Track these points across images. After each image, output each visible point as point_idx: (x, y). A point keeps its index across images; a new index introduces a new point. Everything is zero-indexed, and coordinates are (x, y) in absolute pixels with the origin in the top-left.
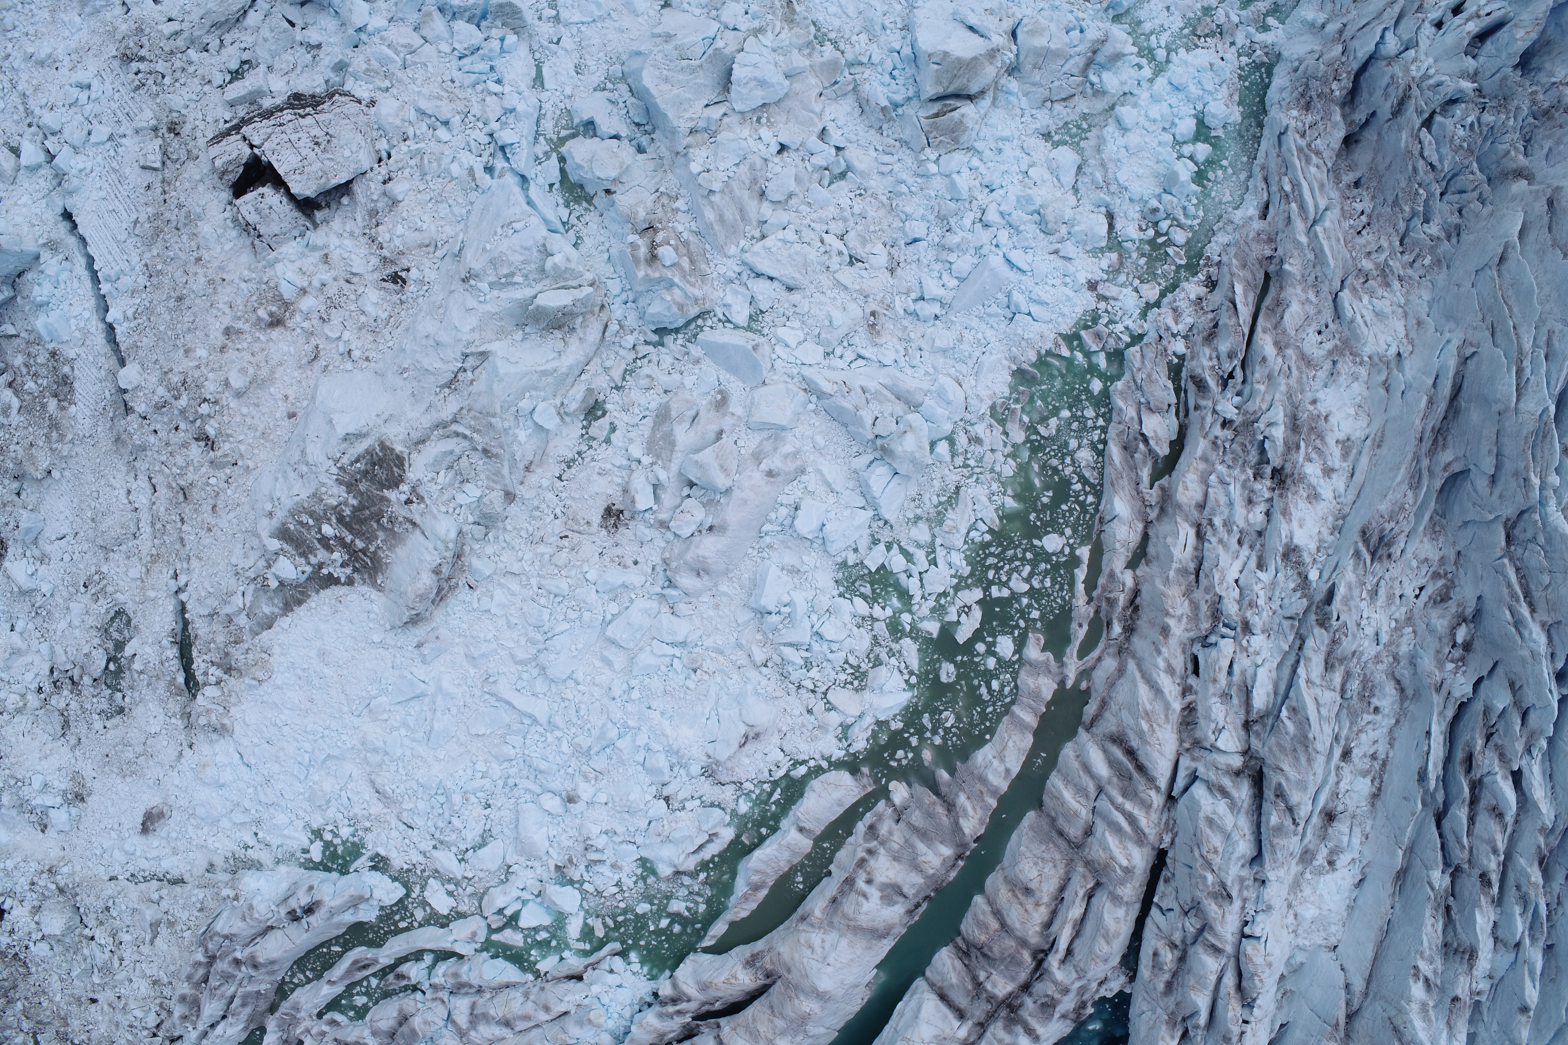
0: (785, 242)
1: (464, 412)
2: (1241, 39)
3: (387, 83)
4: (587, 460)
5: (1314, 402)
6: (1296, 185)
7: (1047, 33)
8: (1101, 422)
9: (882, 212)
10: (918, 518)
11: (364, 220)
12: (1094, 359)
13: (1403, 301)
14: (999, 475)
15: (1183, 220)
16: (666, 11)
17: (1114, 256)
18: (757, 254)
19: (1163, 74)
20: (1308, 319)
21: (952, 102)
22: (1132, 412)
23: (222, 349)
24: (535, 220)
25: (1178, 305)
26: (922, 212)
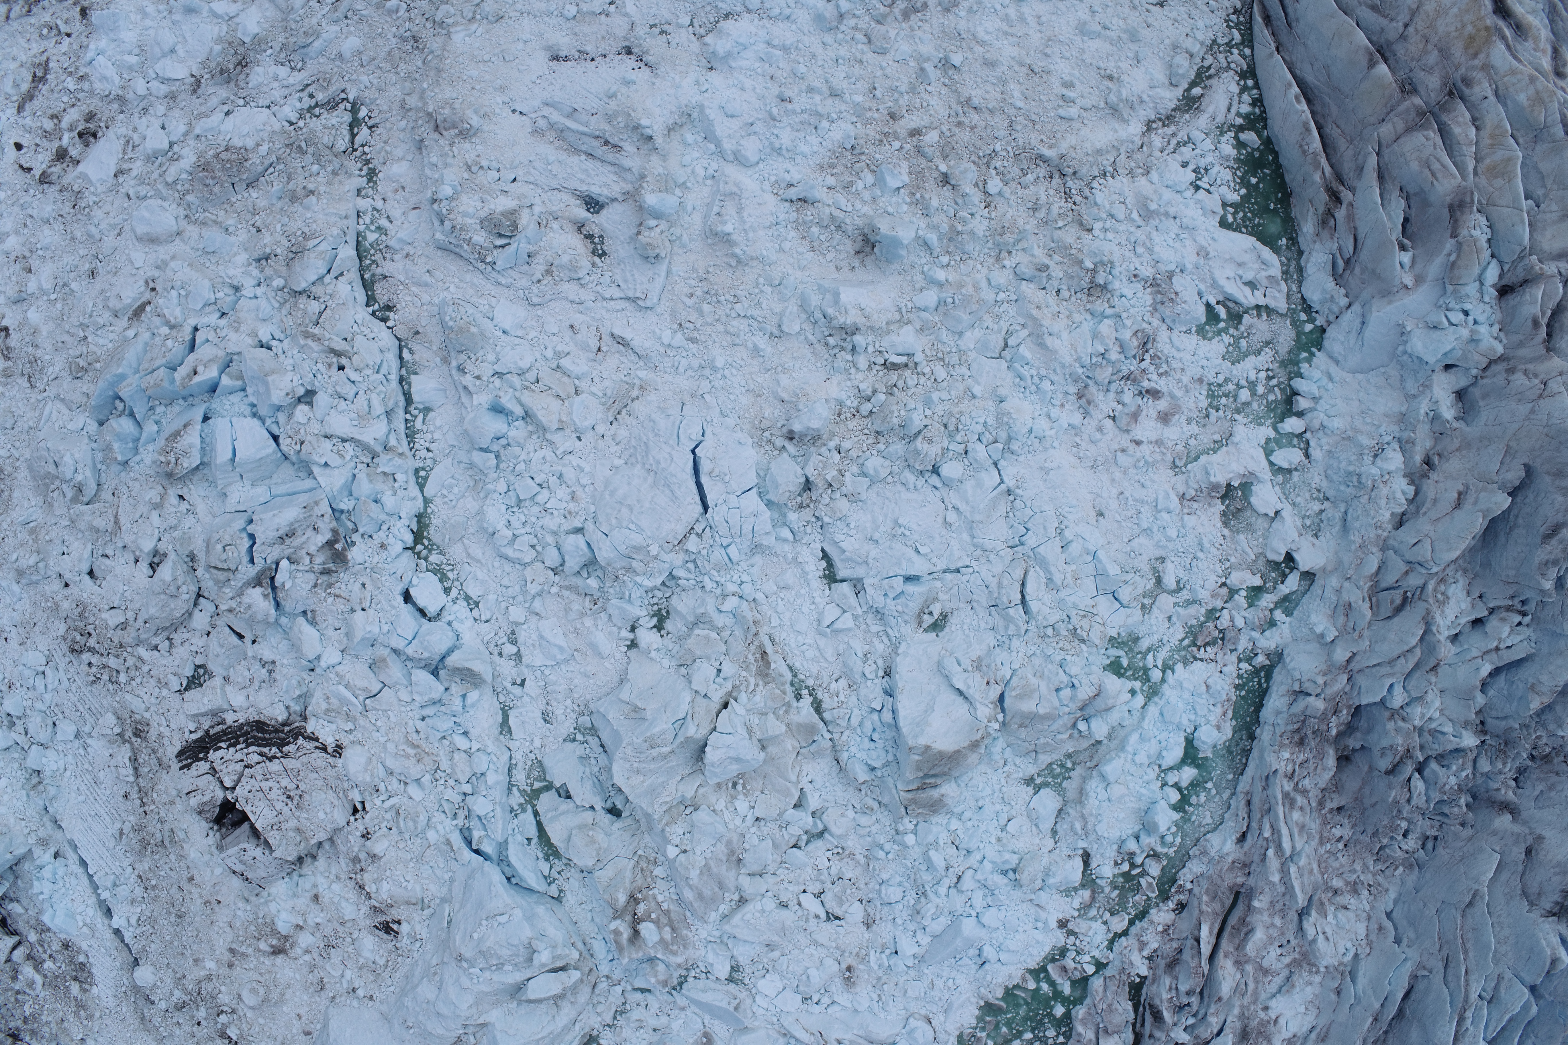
0: (763, 911)
2: (1243, 644)
3: (350, 726)
5: (1266, 1008)
6: (1275, 829)
7: (1036, 696)
9: (859, 871)
11: (348, 866)
12: (1059, 988)
13: (1368, 908)
15: (1159, 849)
16: (632, 653)
17: (1086, 894)
18: (737, 926)
19: (1156, 699)
20: (1271, 940)
21: (932, 781)
22: (1090, 1035)
23: (231, 966)
24: (518, 913)
25: (1144, 939)
26: (898, 879)
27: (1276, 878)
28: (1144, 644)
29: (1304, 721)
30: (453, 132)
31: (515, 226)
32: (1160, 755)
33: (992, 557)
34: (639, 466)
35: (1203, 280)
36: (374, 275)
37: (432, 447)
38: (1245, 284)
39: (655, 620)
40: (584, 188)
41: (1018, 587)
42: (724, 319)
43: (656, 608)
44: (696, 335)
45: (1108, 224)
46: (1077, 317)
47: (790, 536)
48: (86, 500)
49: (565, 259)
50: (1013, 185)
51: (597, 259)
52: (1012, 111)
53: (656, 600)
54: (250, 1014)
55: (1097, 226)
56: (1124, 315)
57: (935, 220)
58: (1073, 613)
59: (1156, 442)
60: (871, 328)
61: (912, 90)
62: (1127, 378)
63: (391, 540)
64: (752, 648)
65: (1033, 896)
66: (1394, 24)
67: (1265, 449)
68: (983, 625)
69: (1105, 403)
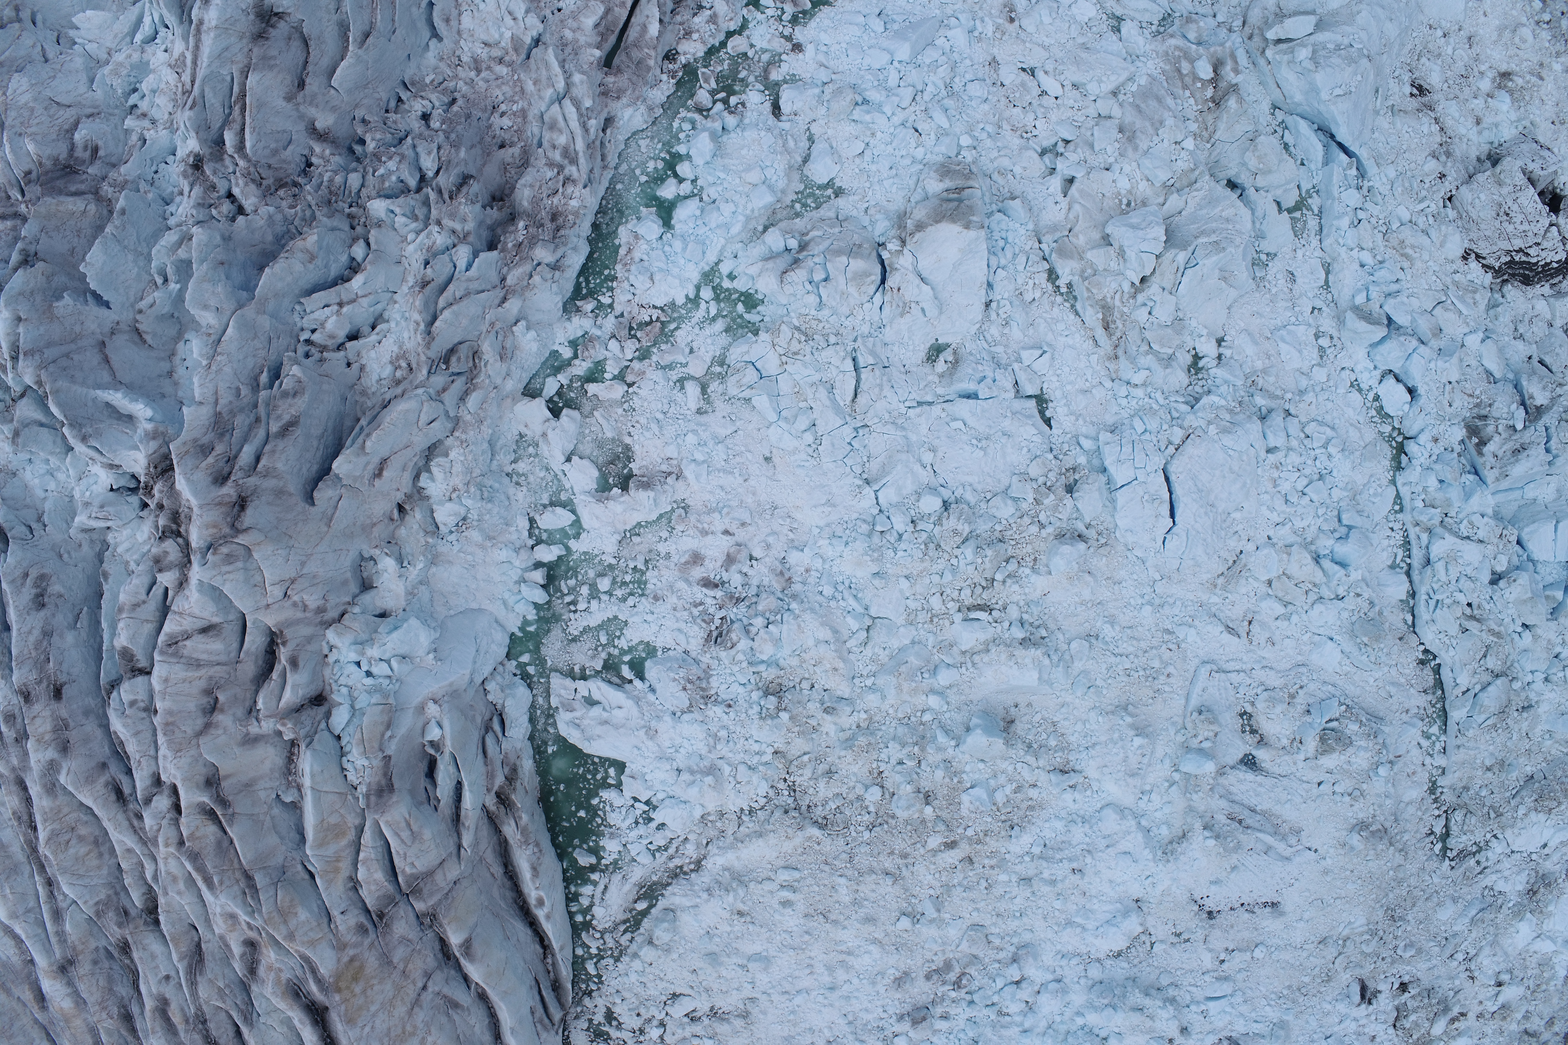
0: (1100, 81)
2: (609, 323)
3: (1457, 277)
6: (583, 126)
7: (849, 275)
9: (1007, 115)
11: (1454, 150)
13: (462, 43)
15: (697, 116)
16: (1220, 334)
17: (774, 76)
18: (1121, 70)
19: (707, 268)
20: (574, 16)
21: (952, 196)
24: (1324, 96)
25: (712, 27)
26: (973, 103)
27: (577, 78)
28: (720, 325)
29: (554, 238)
30: (1373, 828)
31: (1323, 740)
32: (704, 211)
33: (887, 416)
35: (651, 704)
36: (1434, 694)
37: (1389, 533)
38: (598, 703)
39: (1201, 364)
40: (1260, 778)
41: (864, 386)
42: (1140, 653)
43: (1201, 376)
44: (1166, 637)
45: (756, 760)
46: (795, 662)
47: (1082, 441)
49: (1279, 709)
50: (851, 797)
51: (1249, 709)
52: (849, 873)
53: (1201, 383)
55: (768, 758)
56: (745, 664)
57: (939, 757)
58: (808, 357)
59: (707, 533)
60: (1006, 645)
61: (949, 889)
62: (739, 600)
63: (1429, 445)
64: (1119, 334)
65: (833, 77)
66: (437, 989)
67: (581, 527)
68: (895, 348)
69: (760, 574)
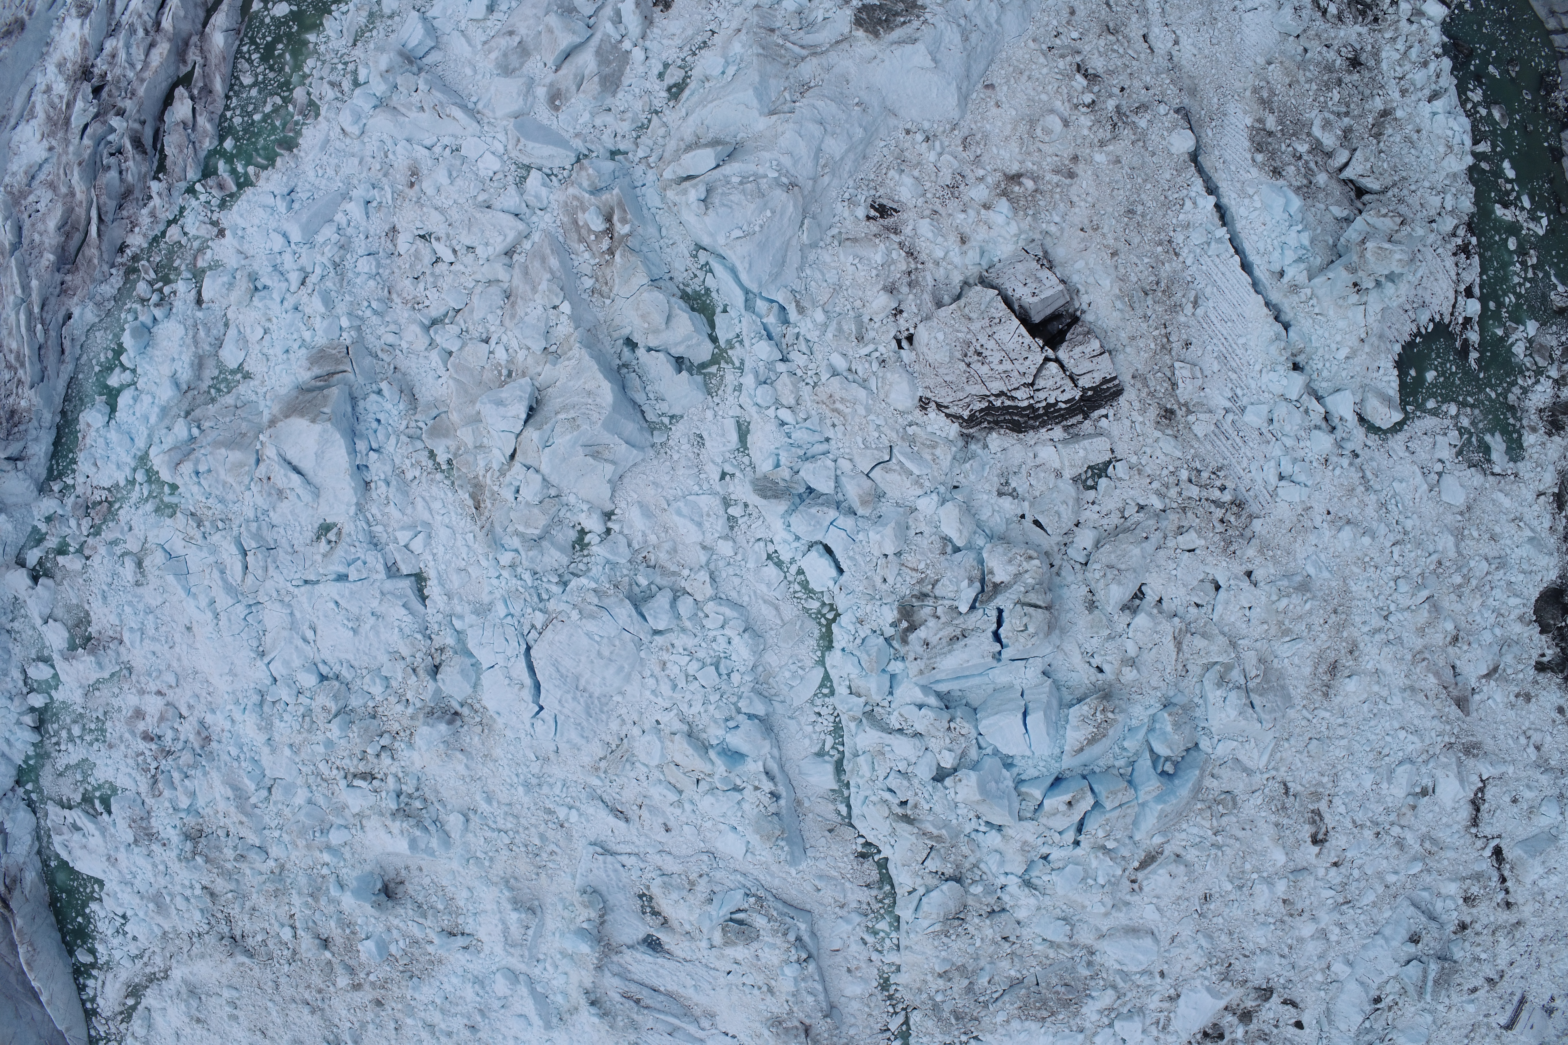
0: (487, 244)
1: (792, 63)
2: (70, 503)
3: (910, 431)
4: (686, 48)
6: (33, 332)
7: (228, 466)
8: (229, 114)
9: (399, 287)
10: (391, 17)
11: (924, 277)
12: (228, 167)
14: (318, 59)
15: (138, 307)
16: (609, 507)
17: (200, 263)
18: (514, 228)
19: (140, 454)
20: (44, 219)
21: (317, 384)
22: (202, 120)
23: (1075, 158)
24: (721, 239)
25: (153, 219)
26: (358, 281)
27: (34, 284)
28: (149, 507)
29: (10, 435)
30: (789, 1024)
31: (726, 931)
32: (135, 399)
33: (275, 594)
34: (596, 695)
35: (112, 836)
36: (880, 888)
37: (814, 718)
38: (80, 829)
39: (586, 541)
40: (660, 961)
41: (249, 568)
42: (520, 830)
43: (585, 552)
44: (546, 817)
45: (188, 893)
46: (210, 812)
47: (455, 621)
48: (1218, 667)
49: (675, 896)
50: (272, 933)
51: (646, 893)
52: (277, 998)
53: (585, 560)
54: (1058, 104)
55: (198, 891)
56: (171, 811)
57: (332, 908)
58: (201, 542)
59: (144, 693)
60: (382, 815)
61: (363, 1025)
62: (169, 753)
63: (853, 627)
64: (487, 514)
65: (243, 262)
67: (59, 681)
68: (282, 531)
69: (187, 731)
